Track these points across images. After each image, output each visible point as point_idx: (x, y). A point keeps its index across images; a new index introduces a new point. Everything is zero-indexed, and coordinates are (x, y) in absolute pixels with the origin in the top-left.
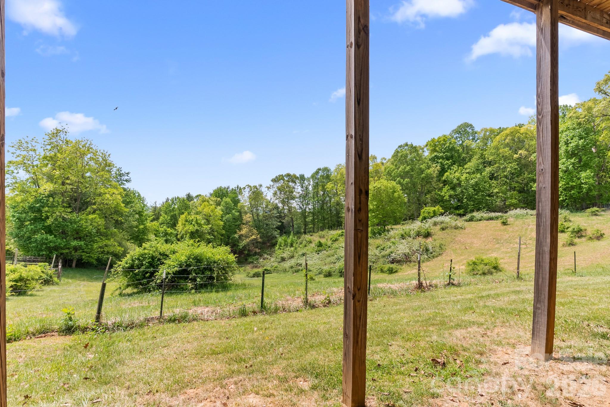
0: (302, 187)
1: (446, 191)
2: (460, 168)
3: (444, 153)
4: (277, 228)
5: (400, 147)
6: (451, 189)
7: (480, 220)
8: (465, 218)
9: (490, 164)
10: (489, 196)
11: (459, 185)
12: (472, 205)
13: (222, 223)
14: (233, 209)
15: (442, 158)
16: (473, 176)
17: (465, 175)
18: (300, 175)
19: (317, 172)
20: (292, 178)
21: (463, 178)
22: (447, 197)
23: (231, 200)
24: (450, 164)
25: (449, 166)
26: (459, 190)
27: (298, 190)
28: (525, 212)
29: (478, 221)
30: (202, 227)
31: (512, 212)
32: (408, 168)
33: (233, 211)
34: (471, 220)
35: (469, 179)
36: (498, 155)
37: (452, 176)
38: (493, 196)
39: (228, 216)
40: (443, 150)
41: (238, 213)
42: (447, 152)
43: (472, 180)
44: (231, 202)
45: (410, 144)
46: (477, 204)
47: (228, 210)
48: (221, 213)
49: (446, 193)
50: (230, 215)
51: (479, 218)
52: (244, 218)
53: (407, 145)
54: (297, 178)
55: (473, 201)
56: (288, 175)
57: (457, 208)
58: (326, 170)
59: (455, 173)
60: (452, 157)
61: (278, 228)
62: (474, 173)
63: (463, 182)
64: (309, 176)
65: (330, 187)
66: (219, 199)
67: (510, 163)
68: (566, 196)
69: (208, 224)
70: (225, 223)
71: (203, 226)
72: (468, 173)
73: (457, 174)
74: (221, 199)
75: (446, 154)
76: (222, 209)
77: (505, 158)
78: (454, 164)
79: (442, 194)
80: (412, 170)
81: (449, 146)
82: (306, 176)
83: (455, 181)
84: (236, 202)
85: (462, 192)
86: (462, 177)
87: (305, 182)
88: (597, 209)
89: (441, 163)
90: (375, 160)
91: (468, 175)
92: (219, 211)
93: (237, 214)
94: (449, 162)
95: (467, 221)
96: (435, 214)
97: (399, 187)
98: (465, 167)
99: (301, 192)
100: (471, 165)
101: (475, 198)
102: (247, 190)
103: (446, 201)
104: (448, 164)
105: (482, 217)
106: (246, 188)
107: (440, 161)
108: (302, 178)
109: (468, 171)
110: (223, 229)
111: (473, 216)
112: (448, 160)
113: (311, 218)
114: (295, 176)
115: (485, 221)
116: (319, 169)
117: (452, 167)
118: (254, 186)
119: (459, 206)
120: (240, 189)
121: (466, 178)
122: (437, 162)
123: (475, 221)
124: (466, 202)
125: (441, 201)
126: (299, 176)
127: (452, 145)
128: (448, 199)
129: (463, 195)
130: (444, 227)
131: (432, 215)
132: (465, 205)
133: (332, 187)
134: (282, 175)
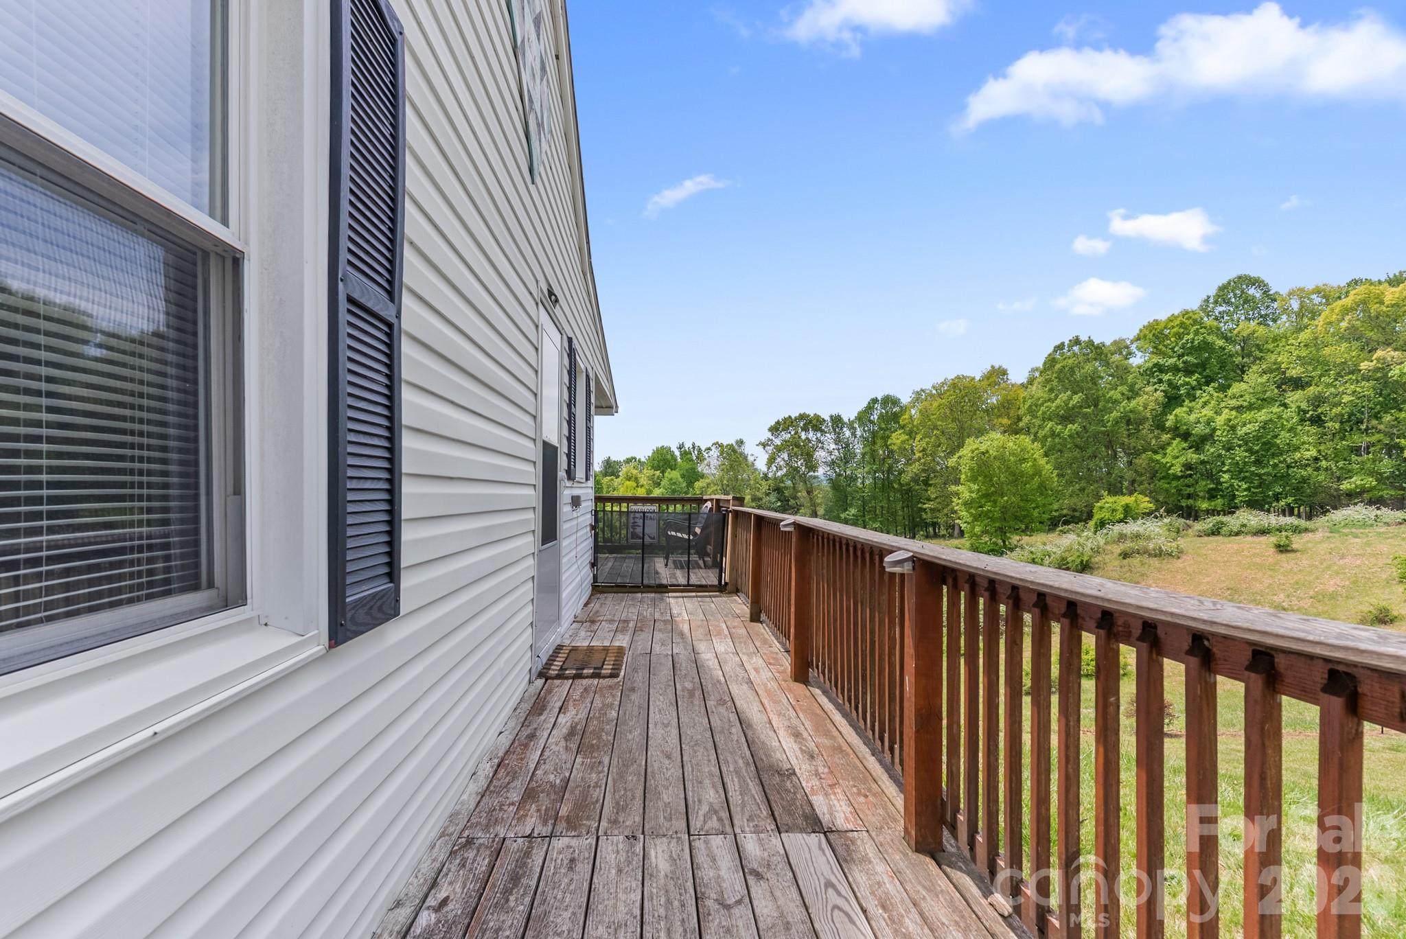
0: (838, 442)
1: (1175, 453)
2: (1217, 395)
3: (1180, 356)
5: (1060, 347)
6: (1189, 447)
7: (1237, 534)
8: (1202, 526)
9: (1298, 384)
11: (1211, 436)
15: (1175, 369)
16: (1247, 416)
17: (1226, 414)
18: (831, 417)
19: (870, 408)
20: (813, 423)
21: (1220, 420)
22: (1179, 470)
23: (683, 476)
24: (1194, 383)
25: (1191, 389)
26: (1210, 450)
29: (1230, 535)
32: (1077, 398)
34: (1215, 532)
35: (1237, 424)
36: (1319, 363)
37: (1193, 418)
40: (1176, 349)
42: (1189, 354)
43: (1244, 426)
44: (682, 479)
45: (1087, 339)
49: (1174, 458)
51: (1235, 529)
53: (1077, 341)
54: (824, 422)
56: (802, 417)
58: (889, 401)
59: (1203, 407)
60: (1203, 365)
62: (1250, 408)
63: (1218, 433)
64: (853, 416)
65: (899, 441)
66: (658, 473)
67: (1351, 381)
72: (1238, 408)
73: (1206, 411)
74: (663, 472)
75: (1185, 358)
77: (1337, 370)
78: (1207, 384)
79: (1164, 461)
80: (1086, 402)
81: (1194, 339)
82: (844, 418)
83: (1199, 430)
84: (692, 476)
85: (1217, 455)
86: (1218, 419)
87: (844, 430)
89: (1170, 383)
91: (1234, 413)
94: (1192, 380)
95: (1199, 535)
96: (1128, 514)
97: (1036, 450)
98: (1232, 391)
99: (835, 452)
100: (1244, 387)
102: (715, 453)
103: (1177, 478)
104: (1188, 384)
105: (1244, 526)
106: (713, 448)
107: (1166, 377)
108: (837, 421)
109: (1233, 403)
112: (1190, 373)
114: (817, 417)
115: (1245, 538)
116: (875, 401)
117: (1197, 392)
118: (728, 445)
120: (700, 450)
121: (1230, 420)
122: (1160, 381)
123: (1220, 536)
126: (827, 418)
127: (1201, 338)
128: (1182, 475)
129: (1222, 465)
130: (1128, 551)
131: (1120, 515)
132: (1227, 488)
133: (903, 442)
134: (790, 417)
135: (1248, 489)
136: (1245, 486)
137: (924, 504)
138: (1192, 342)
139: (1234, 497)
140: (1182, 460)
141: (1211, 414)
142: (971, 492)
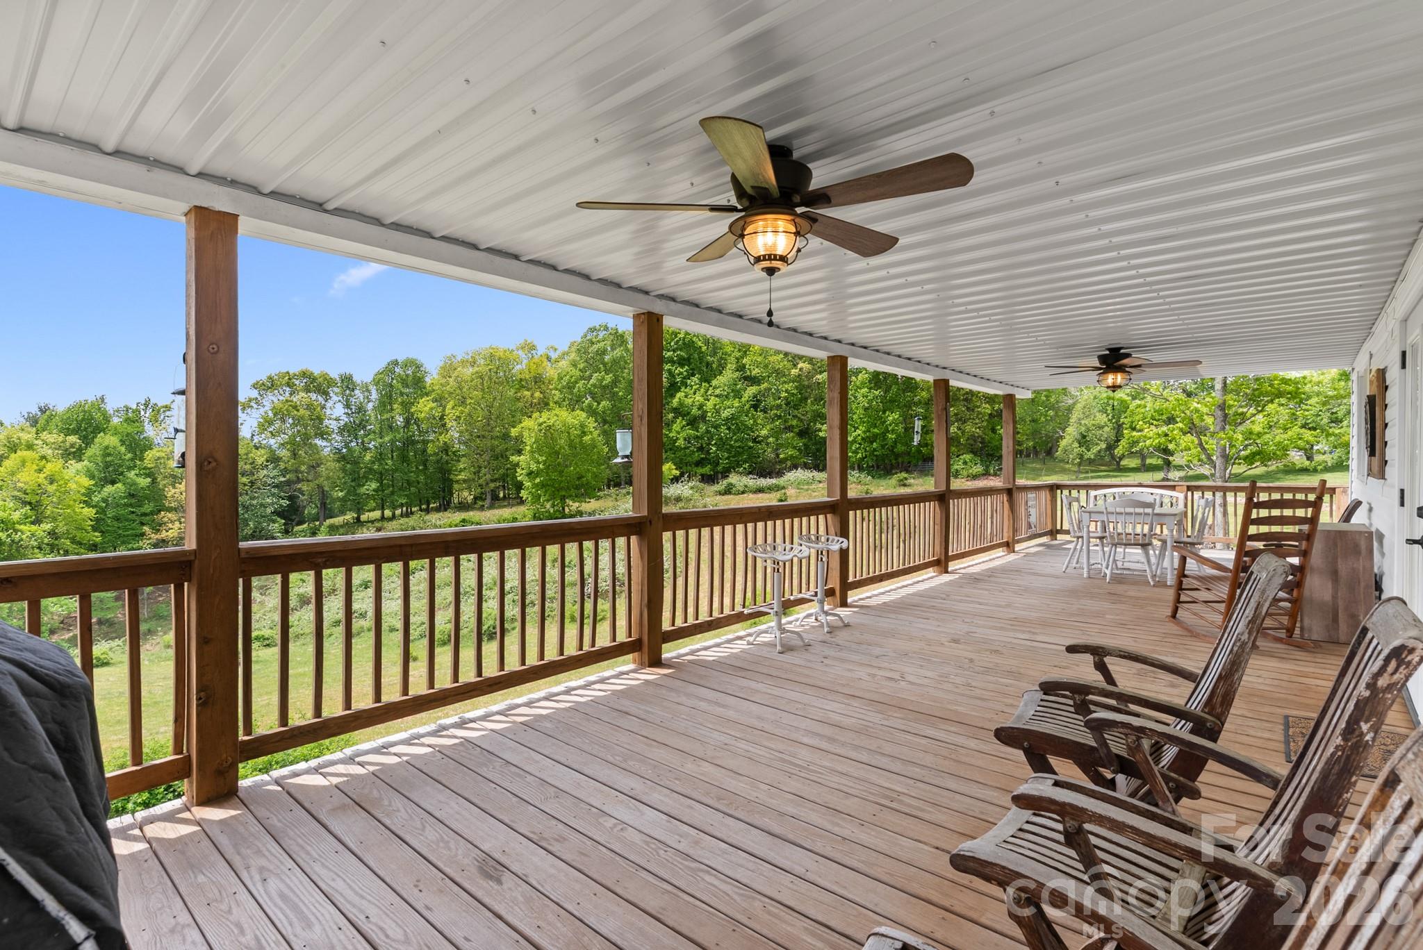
0: (348, 406)
1: (678, 429)
2: (703, 384)
3: (674, 351)
4: (275, 513)
5: (592, 330)
6: (688, 425)
7: (743, 493)
8: (717, 487)
9: (753, 380)
10: (754, 441)
11: (703, 417)
12: (726, 459)
13: (90, 512)
14: (130, 469)
15: (671, 360)
16: (728, 403)
17: (713, 400)
18: (341, 375)
19: (388, 371)
20: (318, 385)
21: (710, 405)
22: (680, 443)
23: (123, 442)
25: (684, 378)
26: (703, 427)
27: (336, 412)
28: (811, 475)
30: (16, 531)
31: (791, 476)
32: (609, 378)
33: (132, 474)
34: (728, 491)
35: (720, 407)
36: (766, 366)
37: (689, 401)
38: (759, 442)
39: (109, 489)
40: (672, 344)
41: (149, 480)
42: (681, 350)
44: (123, 449)
46: (733, 457)
47: (109, 472)
48: (87, 482)
49: (678, 433)
50: (119, 485)
51: (741, 489)
52: (170, 492)
53: (604, 327)
54: (331, 382)
55: (729, 451)
56: (306, 375)
57: (699, 463)
58: (413, 364)
59: (695, 394)
61: (280, 513)
62: (727, 397)
63: (709, 414)
64: (368, 378)
65: (427, 409)
67: (785, 382)
68: (866, 451)
69: (37, 522)
70: (102, 511)
71: (17, 526)
75: (679, 352)
76: (88, 470)
77: (779, 373)
79: (671, 435)
80: (615, 382)
81: (684, 338)
82: (357, 379)
83: (695, 411)
84: (137, 446)
85: (708, 432)
86: (708, 404)
87: (357, 392)
88: (906, 475)
89: (669, 371)
90: (533, 352)
92: (76, 476)
93: (144, 482)
94: (684, 370)
95: (720, 494)
97: (591, 423)
98: (714, 383)
99: (345, 419)
101: (731, 446)
103: (679, 449)
104: (681, 373)
108: (348, 383)
109: (718, 392)
110: (95, 529)
111: (732, 484)
112: (682, 366)
113: (374, 485)
114: (325, 377)
115: (751, 496)
116: (394, 364)
117: (689, 381)
119: (702, 459)
120: (155, 408)
121: (715, 405)
123: (735, 494)
124: (715, 452)
125: (671, 449)
126: (337, 378)
128: (683, 446)
129: (710, 439)
132: (713, 458)
133: (432, 409)
134: (288, 373)
135: (728, 458)
136: (726, 455)
137: (457, 475)
138: (684, 340)
139: (718, 464)
140: (683, 435)
141: (701, 399)
142: (539, 463)
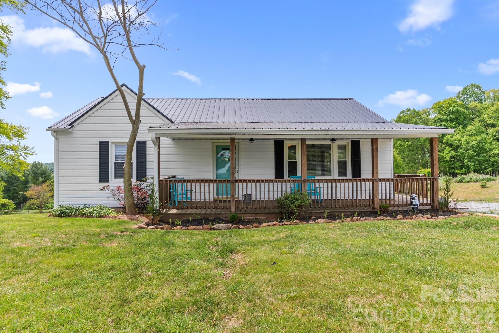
24: (454, 125)
29: (466, 182)
43: (472, 142)
45: (413, 109)
60: (457, 119)
72: (470, 135)
73: (458, 136)
78: (459, 126)
91: (468, 137)
100: (472, 127)
105: (471, 179)
107: (443, 123)
127: (456, 108)
